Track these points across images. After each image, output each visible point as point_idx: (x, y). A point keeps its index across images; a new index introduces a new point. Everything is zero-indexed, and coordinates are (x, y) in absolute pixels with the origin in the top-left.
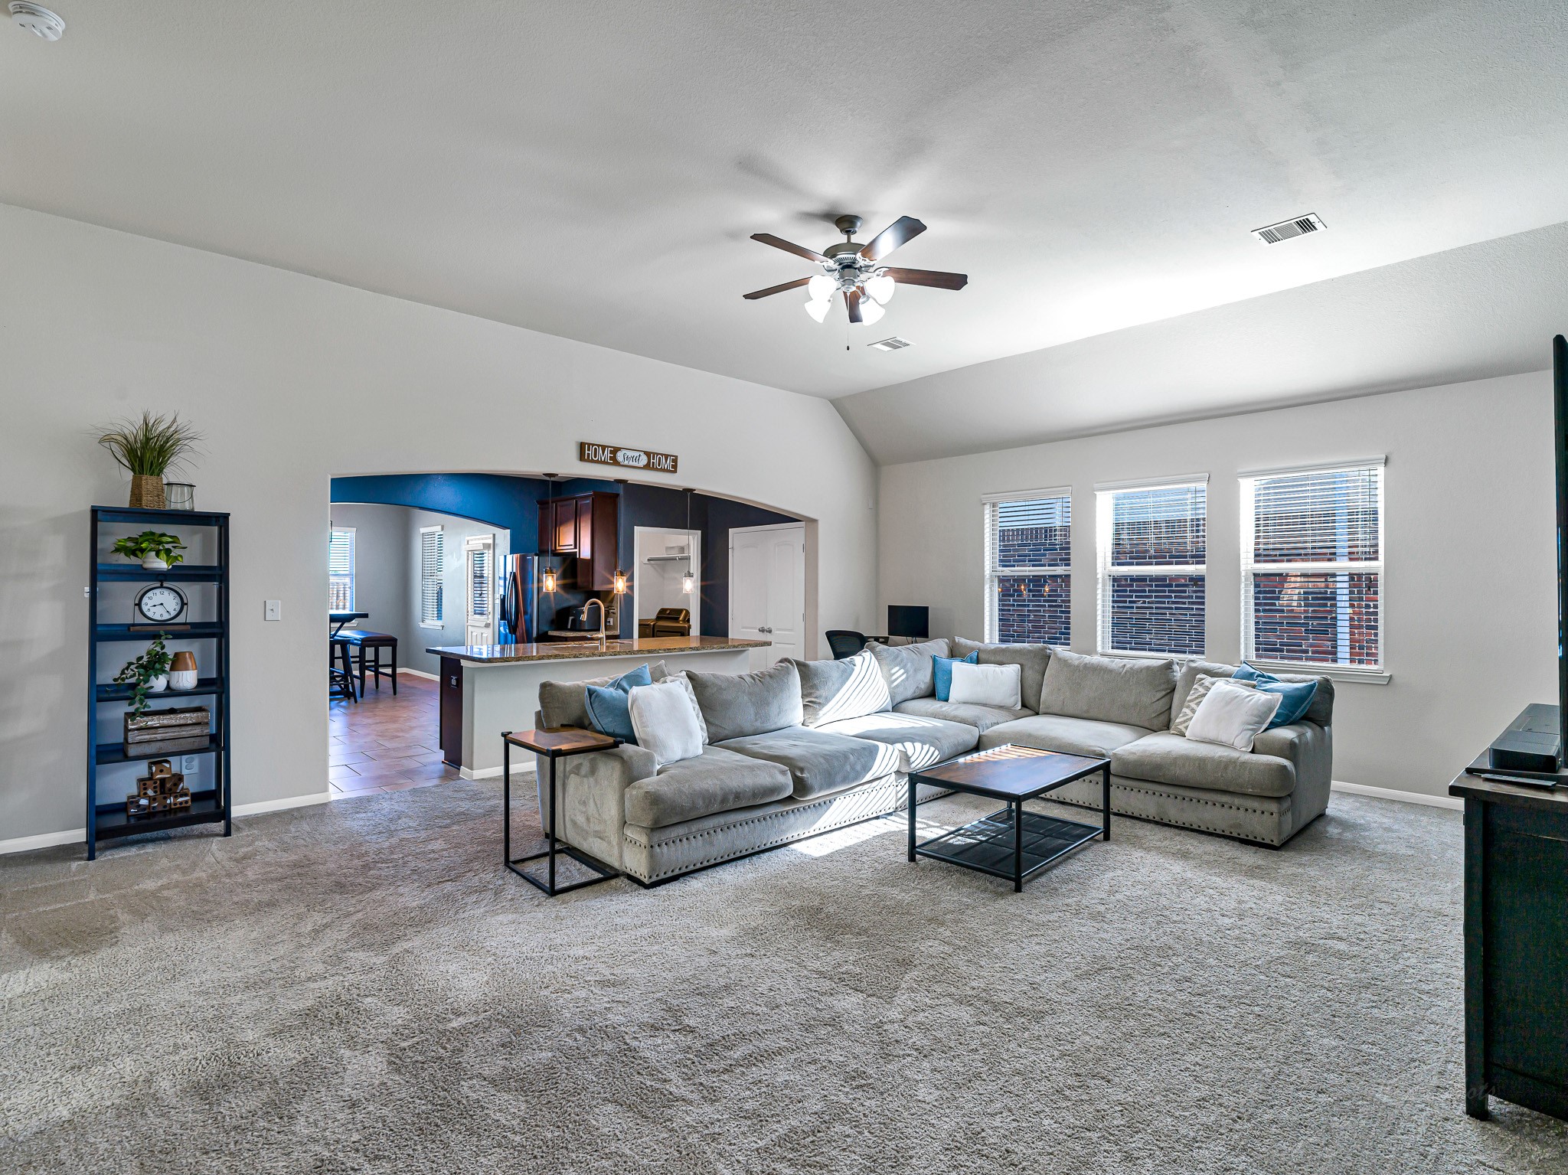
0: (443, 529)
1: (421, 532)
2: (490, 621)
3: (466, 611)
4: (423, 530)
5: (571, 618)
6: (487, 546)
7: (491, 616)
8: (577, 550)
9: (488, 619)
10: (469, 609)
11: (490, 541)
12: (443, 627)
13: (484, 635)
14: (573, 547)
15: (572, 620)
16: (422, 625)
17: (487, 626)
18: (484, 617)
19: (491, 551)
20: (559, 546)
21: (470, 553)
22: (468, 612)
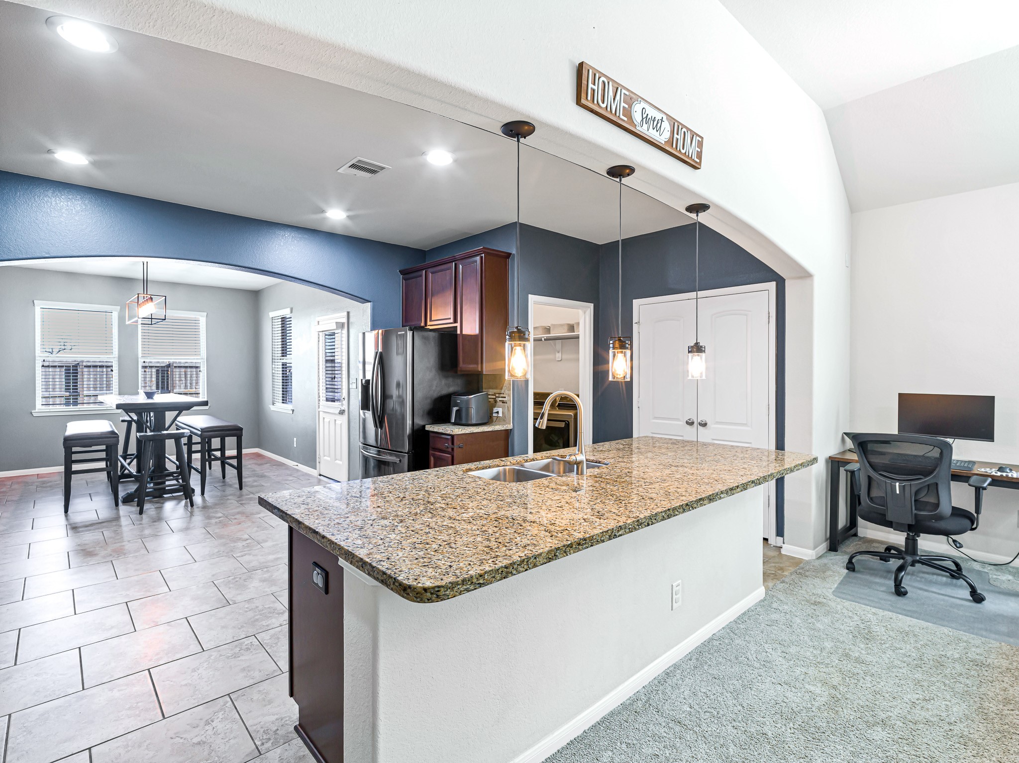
0: (291, 312)
1: (271, 316)
2: (345, 407)
3: (317, 397)
4: (272, 314)
5: (455, 409)
6: (340, 325)
7: (345, 402)
8: (458, 325)
9: (342, 405)
10: (321, 394)
11: (345, 320)
12: (293, 411)
13: (337, 422)
14: (451, 321)
15: (457, 411)
16: (272, 408)
17: (342, 412)
18: (336, 404)
19: (345, 331)
20: (431, 320)
21: (321, 334)
22: (319, 397)
